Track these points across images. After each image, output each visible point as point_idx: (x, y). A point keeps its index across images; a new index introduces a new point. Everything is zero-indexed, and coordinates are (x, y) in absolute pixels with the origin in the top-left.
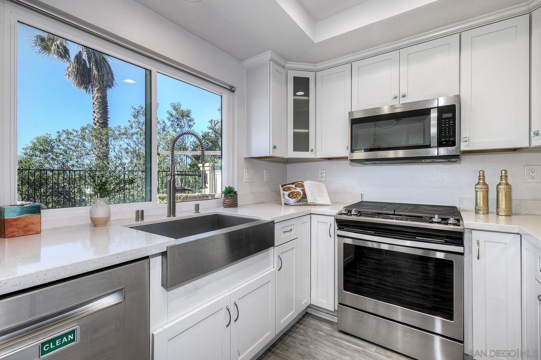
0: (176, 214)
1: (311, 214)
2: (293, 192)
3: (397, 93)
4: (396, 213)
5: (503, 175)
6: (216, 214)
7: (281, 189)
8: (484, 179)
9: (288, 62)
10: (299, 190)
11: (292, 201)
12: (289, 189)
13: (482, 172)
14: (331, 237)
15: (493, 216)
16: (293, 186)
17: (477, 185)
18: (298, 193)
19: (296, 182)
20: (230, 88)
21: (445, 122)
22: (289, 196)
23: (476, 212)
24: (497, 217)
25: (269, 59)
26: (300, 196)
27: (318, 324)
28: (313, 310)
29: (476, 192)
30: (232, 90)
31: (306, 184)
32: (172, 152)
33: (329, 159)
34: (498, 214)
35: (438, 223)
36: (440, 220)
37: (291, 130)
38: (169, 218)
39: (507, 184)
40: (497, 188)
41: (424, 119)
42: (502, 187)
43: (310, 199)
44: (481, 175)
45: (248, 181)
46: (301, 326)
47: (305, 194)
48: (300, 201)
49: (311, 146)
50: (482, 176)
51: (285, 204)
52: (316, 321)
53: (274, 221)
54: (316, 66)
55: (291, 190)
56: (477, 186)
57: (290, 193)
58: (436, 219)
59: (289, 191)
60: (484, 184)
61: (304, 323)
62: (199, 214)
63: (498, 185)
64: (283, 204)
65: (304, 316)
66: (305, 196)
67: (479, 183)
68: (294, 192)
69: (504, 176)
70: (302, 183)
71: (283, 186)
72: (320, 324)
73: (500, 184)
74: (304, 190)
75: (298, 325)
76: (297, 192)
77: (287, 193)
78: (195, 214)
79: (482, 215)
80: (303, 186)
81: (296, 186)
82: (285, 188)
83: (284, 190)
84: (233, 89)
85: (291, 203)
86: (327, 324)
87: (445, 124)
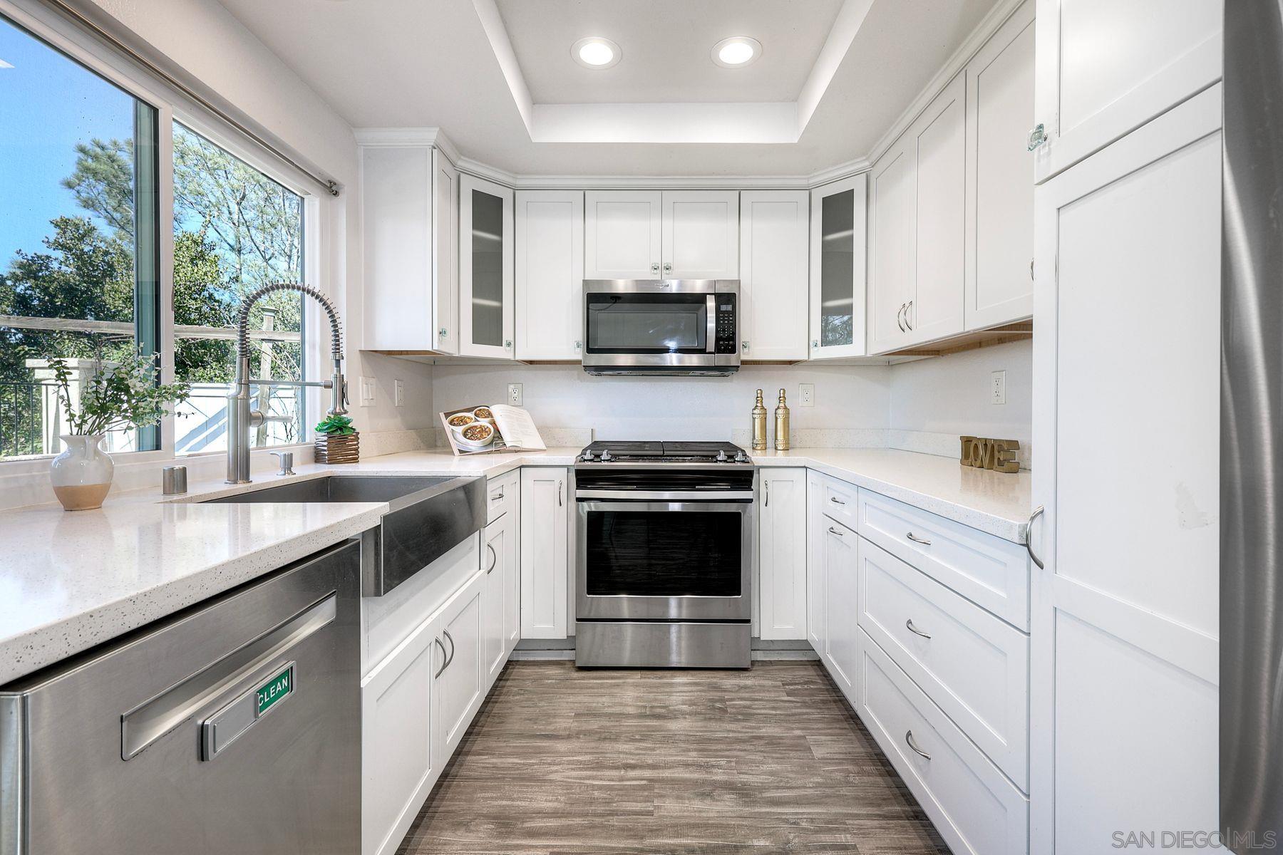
0: (251, 478)
1: (521, 467)
2: (472, 427)
3: (657, 260)
4: (666, 453)
5: (782, 395)
6: (329, 477)
7: (446, 422)
8: (762, 402)
9: (462, 157)
10: (484, 422)
11: (474, 445)
12: (462, 421)
13: (759, 391)
14: (561, 505)
15: (770, 451)
16: (471, 415)
17: (754, 409)
18: (483, 430)
19: (476, 407)
20: (328, 185)
21: (724, 317)
22: (465, 435)
23: (753, 448)
24: (776, 453)
25: (432, 144)
26: (488, 435)
27: (536, 671)
28: (520, 652)
29: (754, 419)
30: (331, 189)
31: (496, 410)
32: (242, 327)
33: (531, 362)
34: (776, 448)
35: (725, 461)
36: (725, 458)
37: (468, 300)
38: (235, 487)
39: (785, 408)
40: (776, 414)
41: (698, 309)
42: (780, 411)
43: (508, 439)
44: (759, 395)
45: (367, 403)
46: (509, 683)
47: (497, 430)
48: (491, 443)
49: (507, 335)
50: (759, 398)
51: (461, 452)
52: (531, 667)
53: (486, 476)
54: (517, 178)
55: (467, 423)
56: (755, 412)
57: (467, 430)
58: (722, 456)
59: (464, 424)
60: (763, 408)
61: (511, 677)
62: (293, 476)
63: (776, 409)
64: (456, 452)
65: (506, 668)
66: (498, 435)
67: (757, 406)
68: (476, 427)
69: (782, 398)
70: (487, 408)
71: (447, 415)
72: (540, 670)
73: (778, 408)
74: (493, 423)
75: (502, 683)
76: (481, 427)
77: (459, 430)
78: (282, 478)
79: (759, 452)
80: (490, 415)
81: (476, 415)
82: (453, 420)
83: (451, 423)
84: (334, 188)
85: (473, 448)
86: (554, 667)
87: (724, 320)
